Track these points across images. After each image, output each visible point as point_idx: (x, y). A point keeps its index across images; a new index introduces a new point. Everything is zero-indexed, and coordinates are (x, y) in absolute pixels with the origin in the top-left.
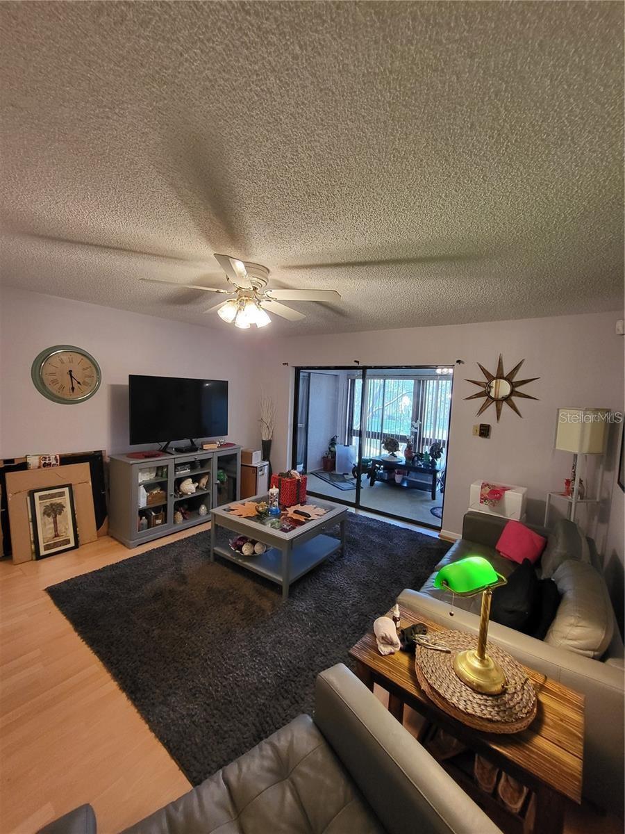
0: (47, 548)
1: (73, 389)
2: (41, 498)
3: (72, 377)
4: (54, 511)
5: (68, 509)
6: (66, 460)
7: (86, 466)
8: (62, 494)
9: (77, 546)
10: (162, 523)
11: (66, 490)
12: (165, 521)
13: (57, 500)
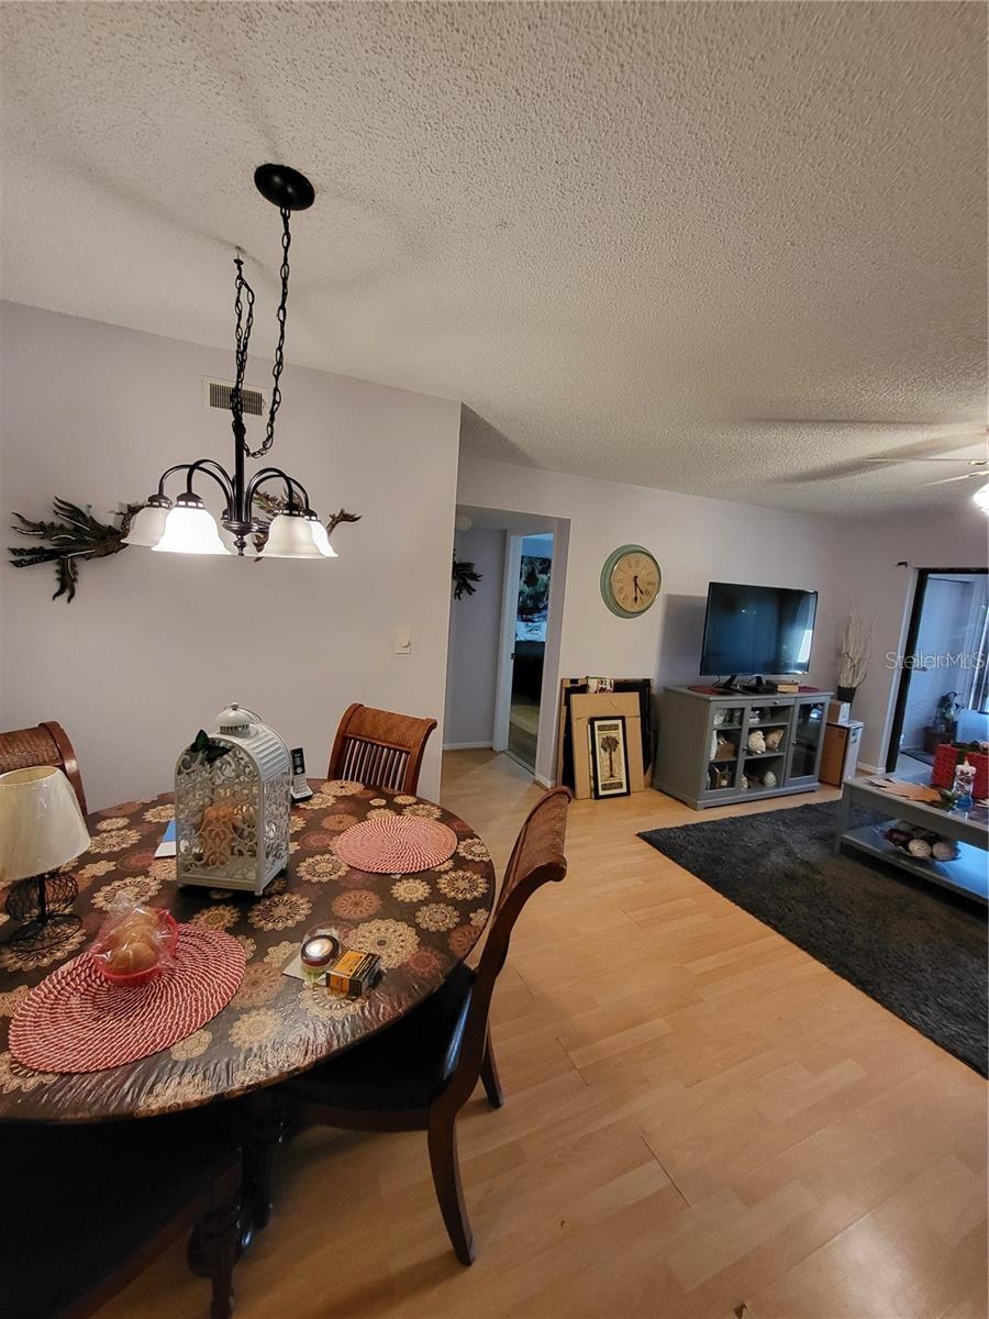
0: (605, 787)
1: (636, 599)
2: (601, 728)
3: (636, 585)
4: (610, 744)
5: (621, 745)
6: (621, 687)
7: (634, 697)
8: (616, 727)
9: (628, 793)
10: (727, 786)
11: (619, 722)
12: (732, 784)
13: (612, 734)
